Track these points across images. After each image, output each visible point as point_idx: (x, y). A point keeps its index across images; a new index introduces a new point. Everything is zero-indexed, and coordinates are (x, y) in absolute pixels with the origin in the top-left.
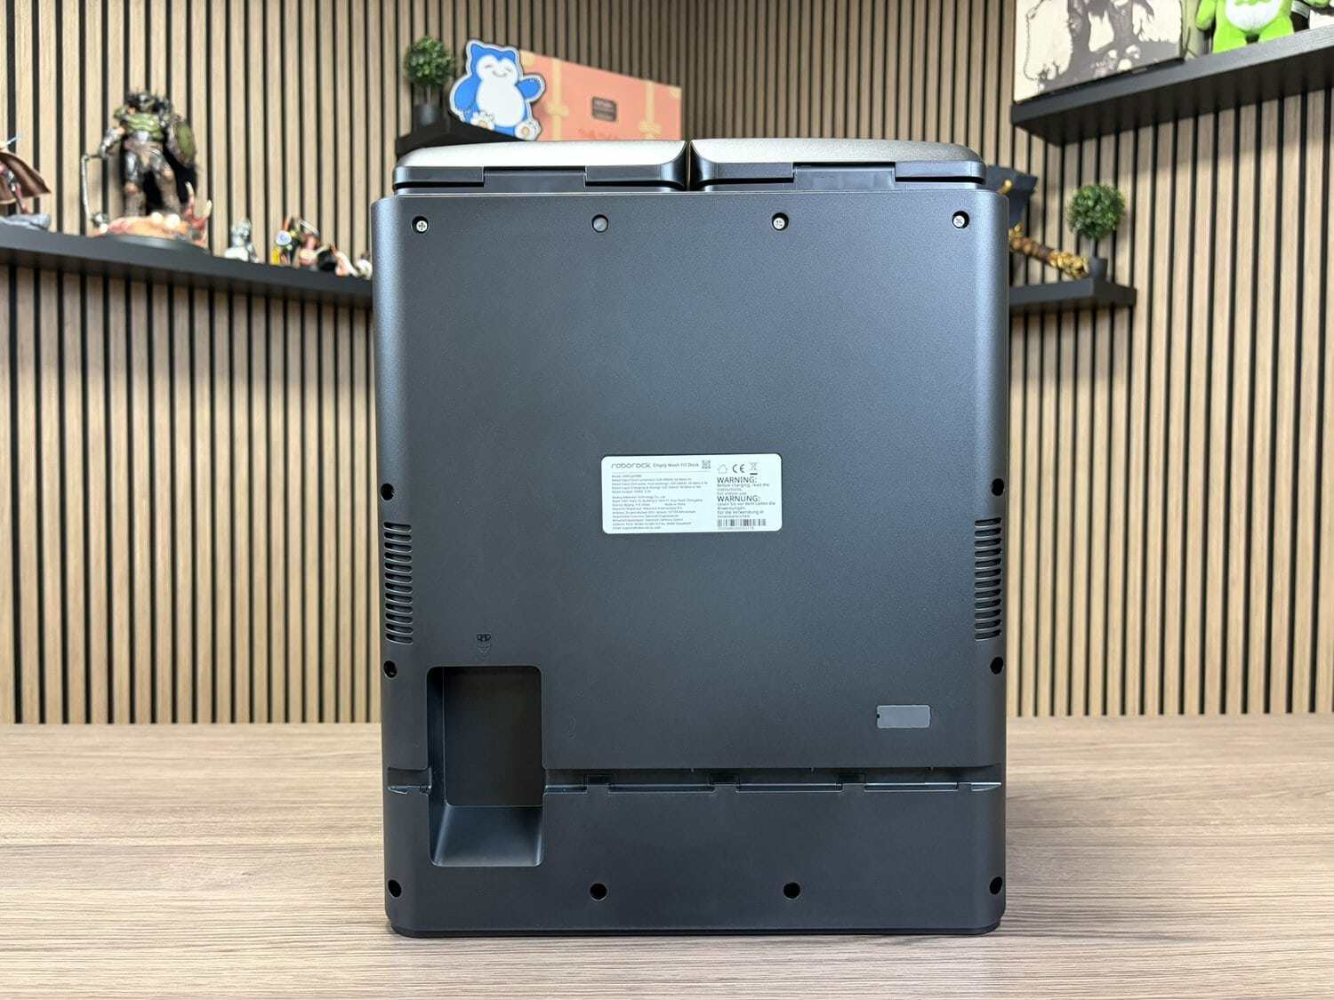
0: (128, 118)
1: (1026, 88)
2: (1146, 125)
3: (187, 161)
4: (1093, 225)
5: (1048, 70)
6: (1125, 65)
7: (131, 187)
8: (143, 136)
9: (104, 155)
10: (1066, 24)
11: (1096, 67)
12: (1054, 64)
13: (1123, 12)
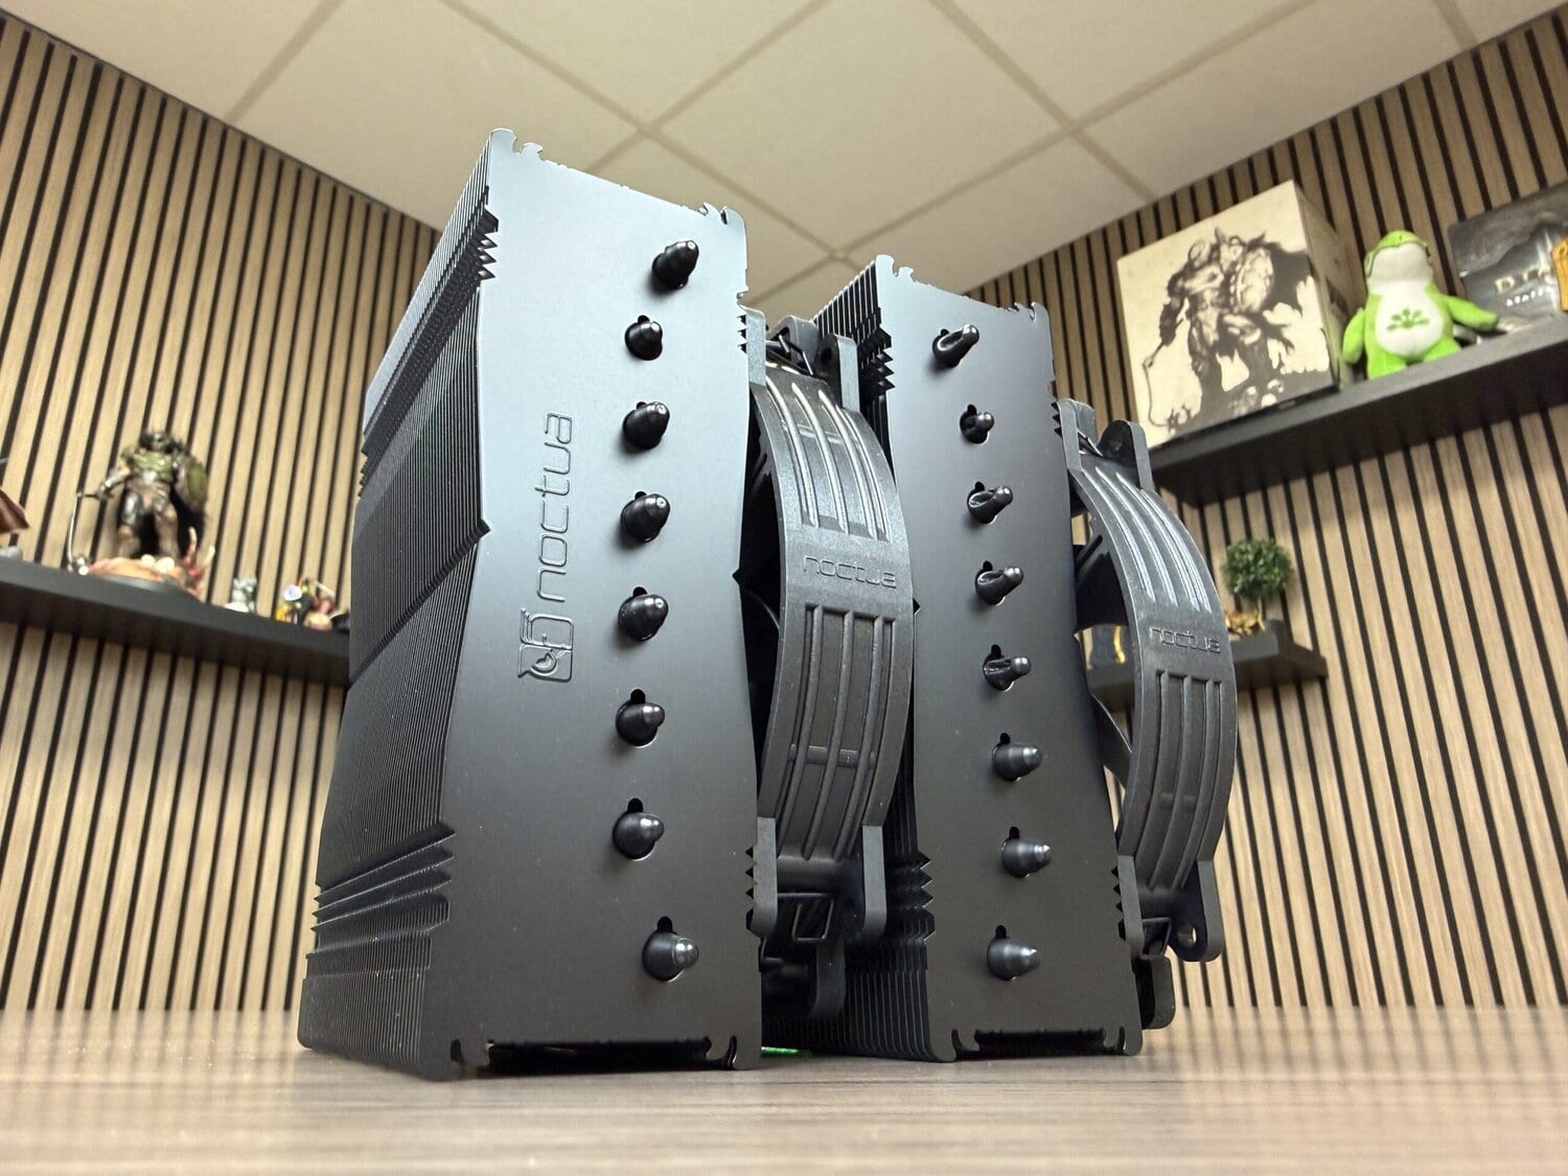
0: (136, 456)
1: (1156, 436)
2: (1298, 477)
3: (195, 503)
5: (1178, 415)
7: (126, 530)
8: (149, 477)
9: (101, 496)
10: (1190, 368)
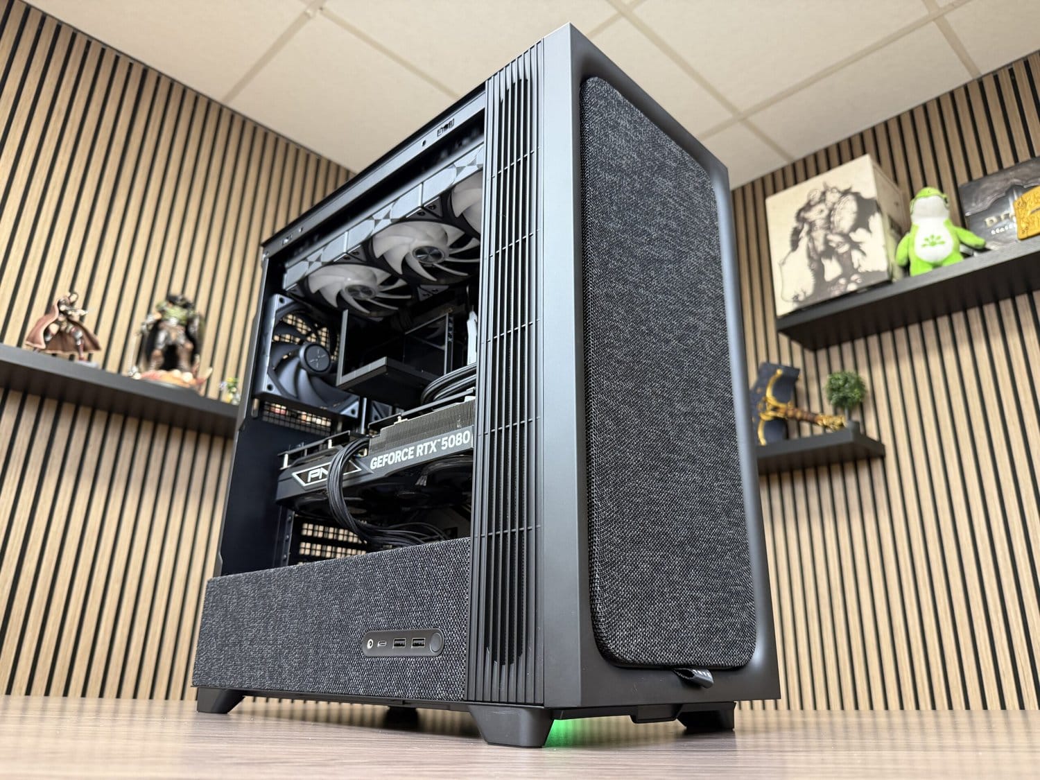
1: (785, 307)
2: (872, 334)
4: (845, 399)
5: (799, 295)
6: (852, 287)
7: (156, 354)
8: (173, 321)
9: (144, 330)
10: (808, 266)
11: (831, 291)
12: (802, 290)
13: (845, 256)
